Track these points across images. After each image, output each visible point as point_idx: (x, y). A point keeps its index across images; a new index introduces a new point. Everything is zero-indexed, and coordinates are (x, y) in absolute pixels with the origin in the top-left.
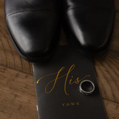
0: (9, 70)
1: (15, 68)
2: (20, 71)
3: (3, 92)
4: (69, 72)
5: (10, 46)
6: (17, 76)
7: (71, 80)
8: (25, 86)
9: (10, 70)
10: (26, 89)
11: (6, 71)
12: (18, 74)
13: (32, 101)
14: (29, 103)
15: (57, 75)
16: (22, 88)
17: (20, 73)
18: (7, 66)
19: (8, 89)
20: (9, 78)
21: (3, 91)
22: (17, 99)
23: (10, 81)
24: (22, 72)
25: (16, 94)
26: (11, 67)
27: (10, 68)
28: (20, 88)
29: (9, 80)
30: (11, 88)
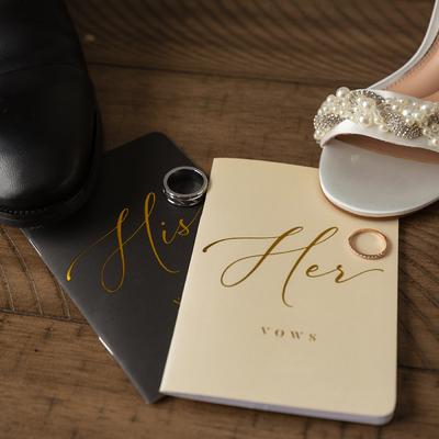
0: (16, 319)
1: (37, 310)
2: (54, 317)
3: (6, 397)
4: (147, 216)
5: (10, 244)
6: (47, 335)
7: (164, 232)
8: (78, 364)
9: (22, 321)
10: (84, 374)
11: (6, 326)
12: (49, 329)
13: (112, 411)
14: (100, 417)
15: (116, 235)
16: (69, 371)
17: (57, 324)
18: (8, 307)
19: (21, 383)
20: (22, 346)
21: (6, 393)
22: (59, 410)
23: (24, 357)
24: (64, 318)
25: (52, 396)
26: (21, 308)
27: (21, 313)
28: (64, 374)
29: (21, 354)
30: (31, 379)
